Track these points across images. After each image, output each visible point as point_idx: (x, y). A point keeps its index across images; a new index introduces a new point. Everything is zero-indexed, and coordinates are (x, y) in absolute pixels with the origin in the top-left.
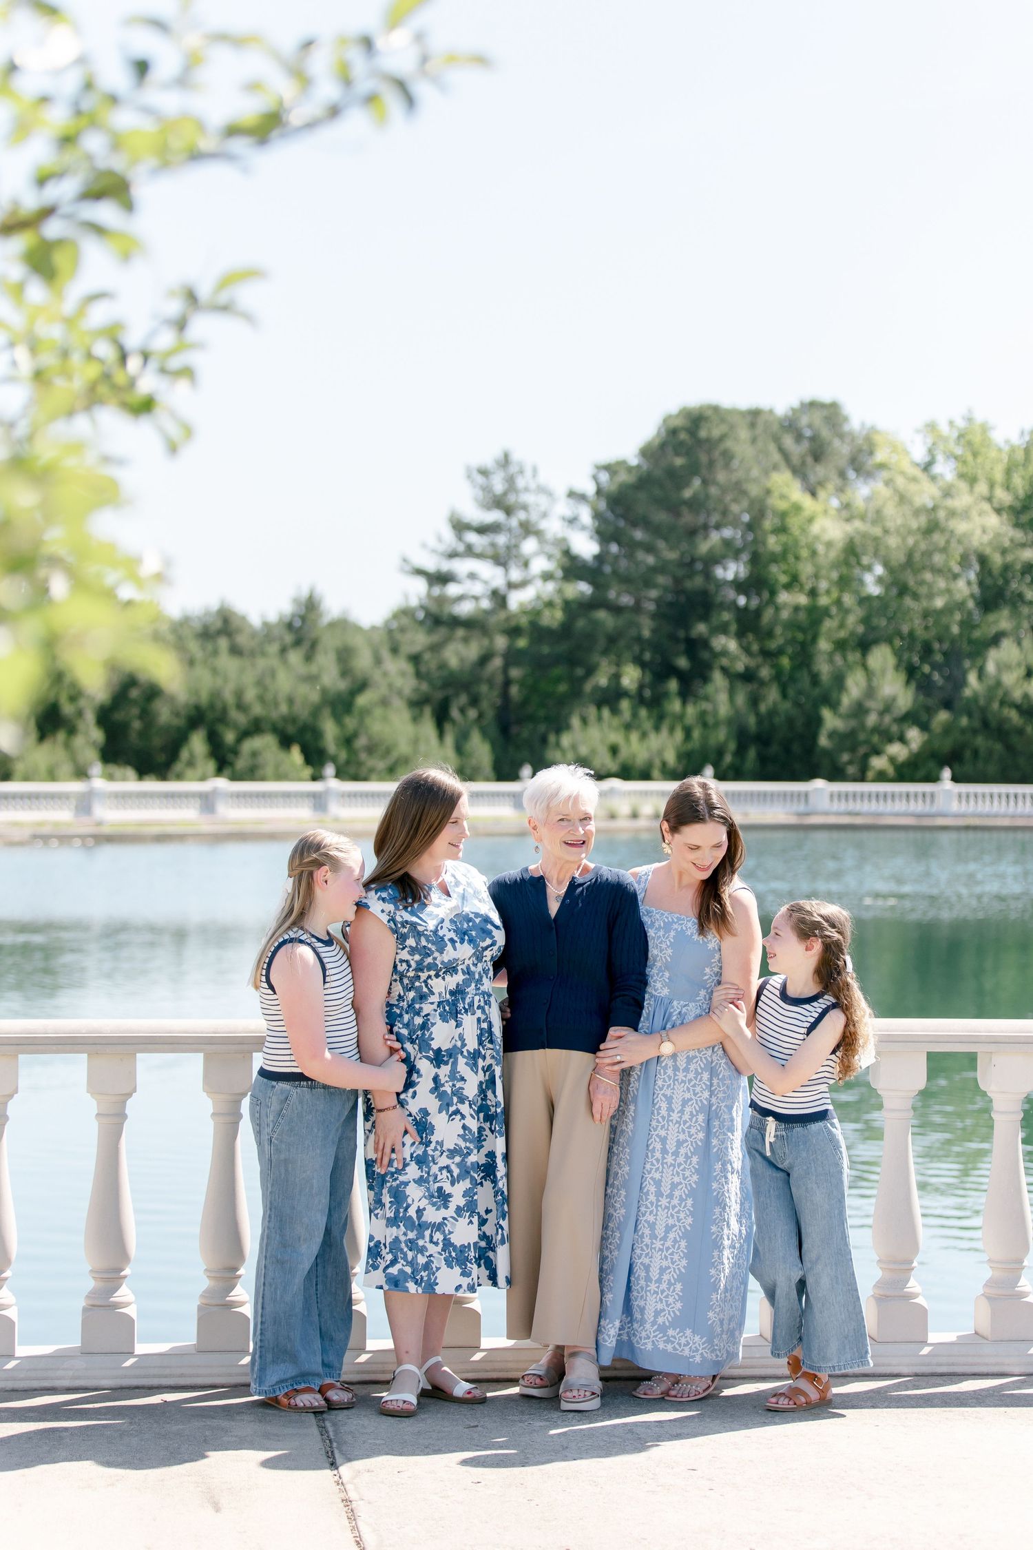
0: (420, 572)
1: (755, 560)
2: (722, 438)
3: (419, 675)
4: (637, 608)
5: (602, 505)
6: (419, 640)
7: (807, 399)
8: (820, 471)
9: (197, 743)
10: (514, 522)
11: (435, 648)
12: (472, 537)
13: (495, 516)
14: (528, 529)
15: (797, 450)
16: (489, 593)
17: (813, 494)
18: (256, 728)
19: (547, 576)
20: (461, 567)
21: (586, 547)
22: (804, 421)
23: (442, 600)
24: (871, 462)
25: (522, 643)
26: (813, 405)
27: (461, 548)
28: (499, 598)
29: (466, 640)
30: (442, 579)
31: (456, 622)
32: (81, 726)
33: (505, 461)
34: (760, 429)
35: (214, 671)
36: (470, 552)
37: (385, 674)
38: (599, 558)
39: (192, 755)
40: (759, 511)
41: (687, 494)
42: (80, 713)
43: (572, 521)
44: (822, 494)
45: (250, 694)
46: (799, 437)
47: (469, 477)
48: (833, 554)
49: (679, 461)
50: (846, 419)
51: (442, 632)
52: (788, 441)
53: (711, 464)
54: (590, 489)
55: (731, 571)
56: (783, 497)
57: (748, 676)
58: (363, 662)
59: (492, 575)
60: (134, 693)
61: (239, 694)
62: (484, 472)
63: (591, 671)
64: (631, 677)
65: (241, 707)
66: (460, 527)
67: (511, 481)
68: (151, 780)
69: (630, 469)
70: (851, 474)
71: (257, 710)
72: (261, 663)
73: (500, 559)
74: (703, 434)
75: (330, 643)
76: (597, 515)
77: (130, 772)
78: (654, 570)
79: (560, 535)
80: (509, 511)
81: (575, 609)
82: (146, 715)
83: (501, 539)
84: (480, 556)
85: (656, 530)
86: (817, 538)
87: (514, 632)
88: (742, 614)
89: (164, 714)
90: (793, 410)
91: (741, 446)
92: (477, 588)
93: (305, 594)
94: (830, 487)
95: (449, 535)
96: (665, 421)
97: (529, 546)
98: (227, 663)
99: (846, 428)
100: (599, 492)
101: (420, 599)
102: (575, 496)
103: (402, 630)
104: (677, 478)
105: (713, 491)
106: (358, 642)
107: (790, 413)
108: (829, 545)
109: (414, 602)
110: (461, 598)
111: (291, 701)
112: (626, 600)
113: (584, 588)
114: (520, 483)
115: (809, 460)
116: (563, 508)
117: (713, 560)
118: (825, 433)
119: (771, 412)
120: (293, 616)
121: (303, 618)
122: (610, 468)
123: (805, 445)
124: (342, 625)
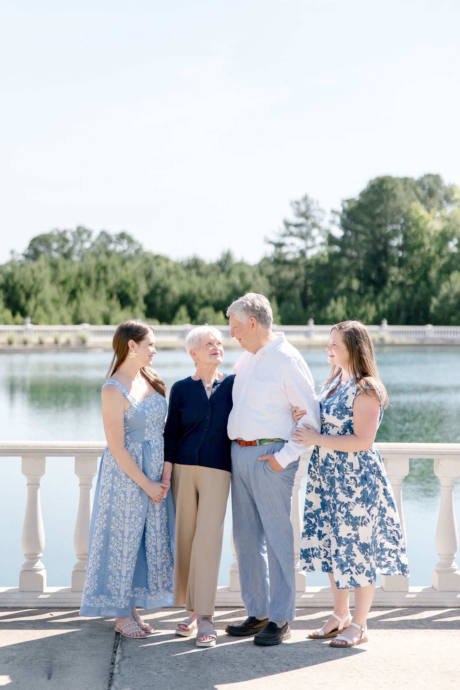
0: (271, 242)
1: (405, 237)
2: (392, 189)
3: (271, 283)
4: (358, 258)
5: (345, 216)
6: (271, 270)
7: (427, 173)
8: (431, 201)
9: (183, 311)
10: (309, 223)
11: (278, 273)
12: (293, 229)
13: (301, 220)
14: (314, 225)
15: (423, 193)
16: (299, 251)
17: (429, 211)
18: (206, 304)
19: (322, 244)
20: (288, 240)
21: (338, 233)
22: (426, 181)
23: (281, 255)
24: (453, 199)
25: (312, 271)
26: (429, 176)
27: (288, 233)
28: (303, 253)
29: (290, 270)
30: (279, 245)
31: (286, 263)
32: (138, 304)
33: (305, 199)
34: (408, 186)
35: (191, 282)
36: (291, 234)
37: (258, 284)
38: (344, 237)
39: (181, 315)
40: (407, 218)
41: (378, 211)
42: (137, 299)
43: (333, 222)
44: (432, 211)
45: (204, 292)
46: (423, 188)
47: (292, 204)
48: (437, 235)
49: (375, 198)
50: (442, 181)
51: (280, 267)
52: (419, 190)
53: (388, 199)
54: (340, 209)
55: (397, 242)
56: (417, 213)
57: (401, 285)
58: (249, 278)
59: (300, 244)
60: (159, 291)
61: (200, 291)
62: (297, 203)
63: (339, 282)
64: (355, 284)
65: (201, 296)
66: (287, 224)
67: (308, 207)
68: (165, 325)
69: (356, 202)
70: (445, 202)
71: (208, 297)
72: (209, 279)
73: (303, 237)
74: (385, 186)
75: (236, 271)
76: (342, 220)
77: (157, 322)
78: (365, 241)
79: (327, 228)
80: (307, 218)
81: (333, 257)
82: (163, 299)
83: (304, 230)
84: (296, 236)
85: (366, 226)
86: (431, 228)
87: (308, 266)
88: (401, 259)
89: (170, 298)
90: (422, 178)
91: (400, 192)
92: (294, 249)
93: (226, 252)
94: (436, 208)
95: (283, 228)
96: (370, 182)
97: (315, 232)
98: (195, 279)
99: (443, 185)
100: (344, 211)
101: (272, 254)
102: (333, 212)
103: (265, 266)
104: (374, 204)
105: (389, 210)
106: (246, 270)
107: (420, 179)
108: (435, 231)
109: (269, 255)
110: (287, 253)
111: (220, 294)
112: (354, 254)
113: (337, 249)
114: (312, 207)
115: (428, 198)
116: (329, 217)
117: (389, 237)
118: (434, 187)
119: (412, 179)
120: (221, 261)
121: (226, 261)
122: (348, 201)
123: (426, 192)
124: (242, 264)
